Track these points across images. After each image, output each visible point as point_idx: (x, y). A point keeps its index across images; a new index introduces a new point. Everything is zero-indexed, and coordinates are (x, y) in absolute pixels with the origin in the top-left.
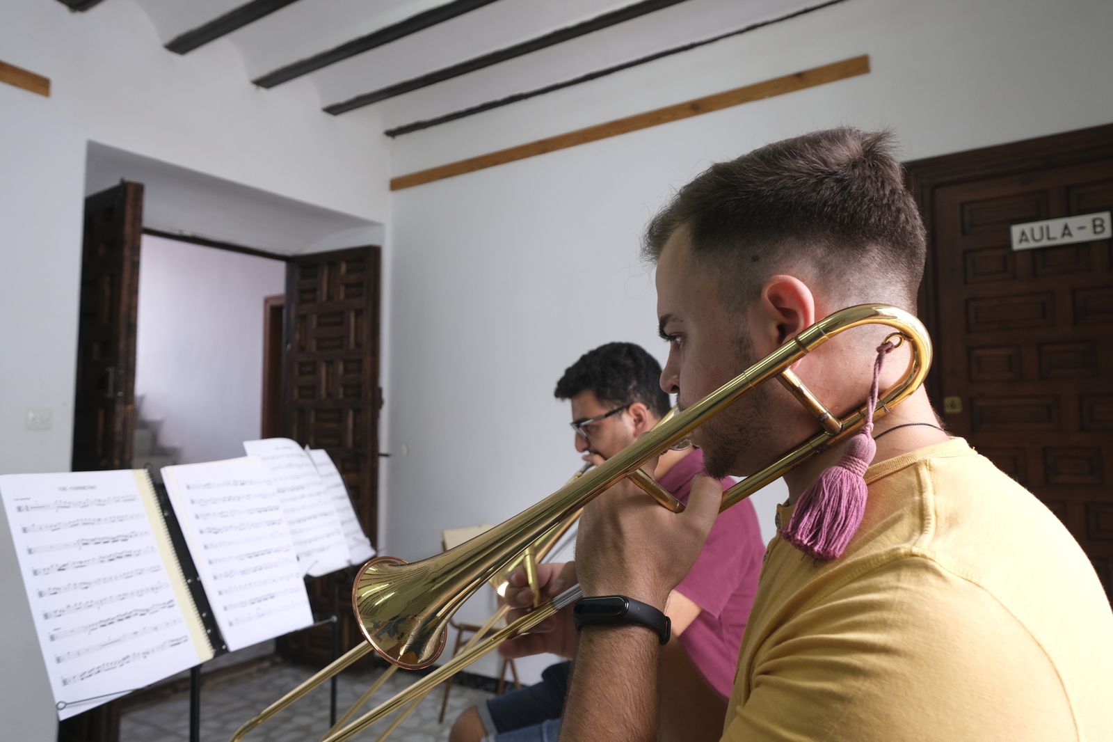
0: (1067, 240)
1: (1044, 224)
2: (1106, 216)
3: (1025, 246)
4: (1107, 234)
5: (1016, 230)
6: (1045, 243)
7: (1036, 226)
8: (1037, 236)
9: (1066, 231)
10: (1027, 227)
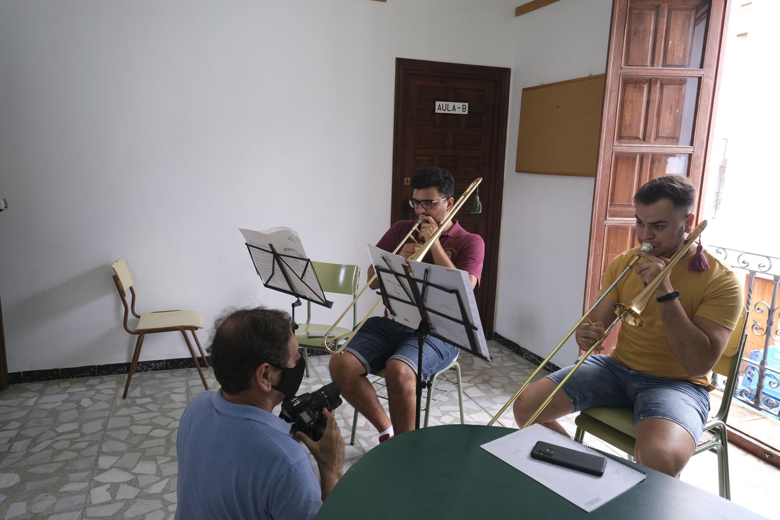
0: (454, 112)
1: (447, 103)
2: (467, 104)
3: (439, 111)
4: (466, 113)
5: (437, 103)
6: (446, 112)
7: (444, 103)
8: (444, 109)
9: (454, 109)
10: (441, 103)
